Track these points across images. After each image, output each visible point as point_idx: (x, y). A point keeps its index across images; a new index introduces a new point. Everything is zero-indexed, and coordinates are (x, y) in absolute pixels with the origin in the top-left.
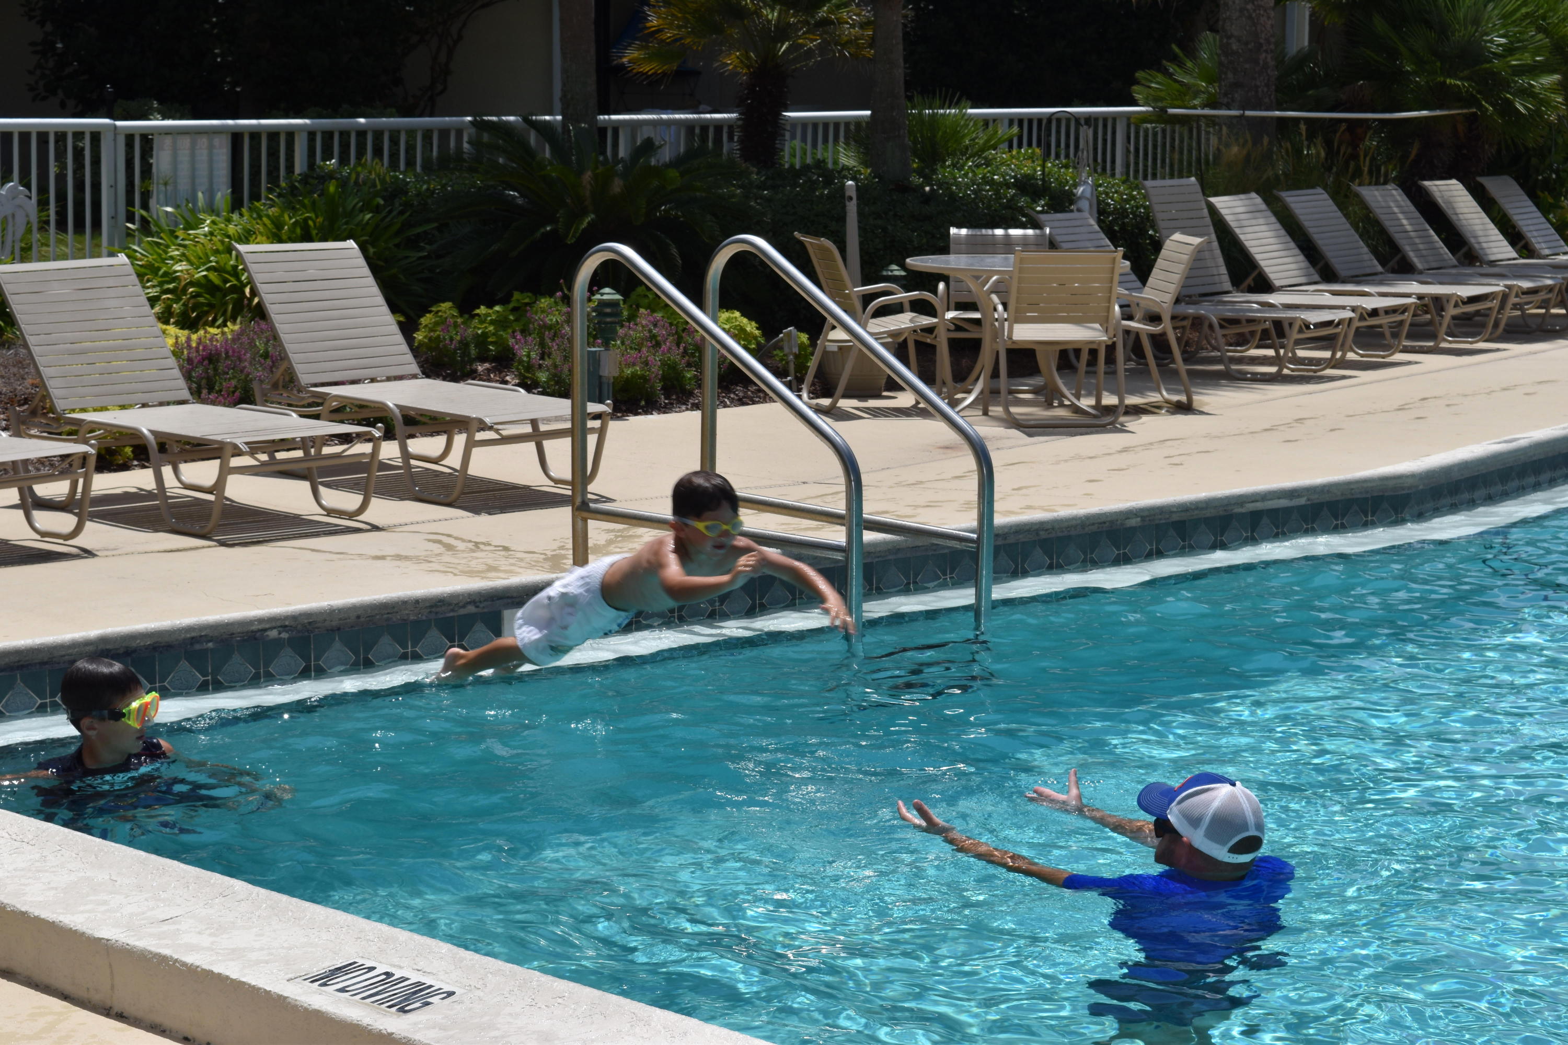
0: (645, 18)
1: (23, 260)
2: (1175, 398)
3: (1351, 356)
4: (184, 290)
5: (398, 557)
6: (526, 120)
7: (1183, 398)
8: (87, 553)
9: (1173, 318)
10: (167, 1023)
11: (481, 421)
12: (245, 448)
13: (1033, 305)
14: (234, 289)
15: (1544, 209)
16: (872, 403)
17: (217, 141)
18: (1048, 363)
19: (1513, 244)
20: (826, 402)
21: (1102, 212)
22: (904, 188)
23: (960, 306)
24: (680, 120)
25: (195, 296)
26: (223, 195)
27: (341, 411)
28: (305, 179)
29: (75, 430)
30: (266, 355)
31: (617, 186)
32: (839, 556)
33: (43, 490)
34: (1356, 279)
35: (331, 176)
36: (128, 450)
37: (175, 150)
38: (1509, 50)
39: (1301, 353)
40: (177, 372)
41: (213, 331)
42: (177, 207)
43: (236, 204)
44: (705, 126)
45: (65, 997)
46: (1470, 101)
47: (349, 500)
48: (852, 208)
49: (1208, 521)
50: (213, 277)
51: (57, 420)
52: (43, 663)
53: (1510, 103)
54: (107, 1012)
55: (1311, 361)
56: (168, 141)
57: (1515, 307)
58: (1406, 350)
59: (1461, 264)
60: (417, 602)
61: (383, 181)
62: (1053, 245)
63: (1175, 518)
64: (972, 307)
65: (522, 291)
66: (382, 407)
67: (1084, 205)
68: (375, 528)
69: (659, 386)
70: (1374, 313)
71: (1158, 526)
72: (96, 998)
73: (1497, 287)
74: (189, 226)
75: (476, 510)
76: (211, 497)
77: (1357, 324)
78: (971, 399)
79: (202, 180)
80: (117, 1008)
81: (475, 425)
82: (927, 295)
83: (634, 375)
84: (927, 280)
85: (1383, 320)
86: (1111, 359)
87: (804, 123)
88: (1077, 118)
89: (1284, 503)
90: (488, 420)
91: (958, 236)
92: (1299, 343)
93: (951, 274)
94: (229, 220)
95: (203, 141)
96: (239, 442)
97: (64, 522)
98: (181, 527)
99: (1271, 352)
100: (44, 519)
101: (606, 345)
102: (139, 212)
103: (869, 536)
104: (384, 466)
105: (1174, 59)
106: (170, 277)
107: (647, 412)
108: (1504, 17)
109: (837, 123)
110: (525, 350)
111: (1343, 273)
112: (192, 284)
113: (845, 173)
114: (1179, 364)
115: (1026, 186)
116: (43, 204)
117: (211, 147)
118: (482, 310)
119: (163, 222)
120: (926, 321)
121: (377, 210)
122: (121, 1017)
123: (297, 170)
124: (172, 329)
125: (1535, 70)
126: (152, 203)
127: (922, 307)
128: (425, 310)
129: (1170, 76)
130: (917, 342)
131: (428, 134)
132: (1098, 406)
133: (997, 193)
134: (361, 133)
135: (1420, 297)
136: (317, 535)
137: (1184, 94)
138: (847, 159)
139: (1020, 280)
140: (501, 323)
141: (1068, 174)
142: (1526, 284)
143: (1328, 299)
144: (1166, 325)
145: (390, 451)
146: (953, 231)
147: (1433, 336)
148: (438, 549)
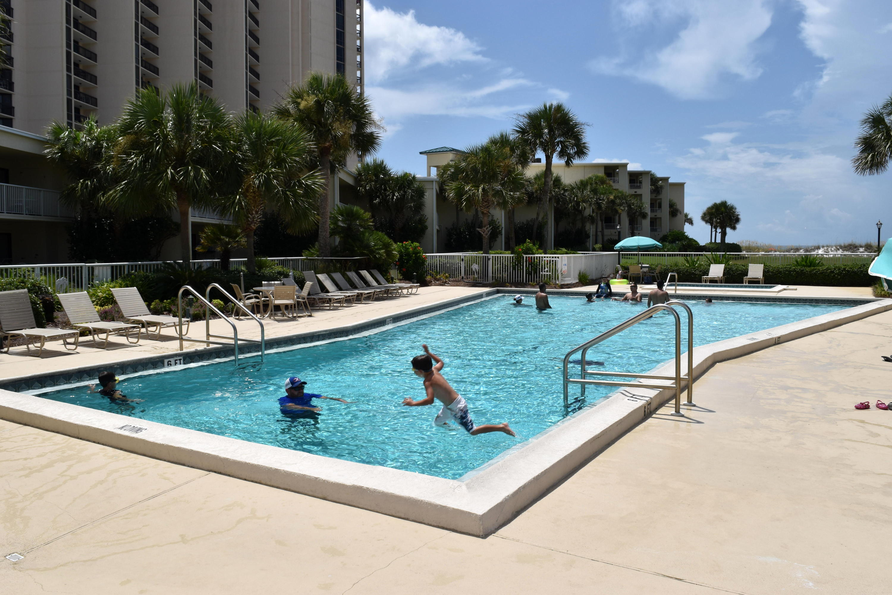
0: (200, 241)
1: (65, 293)
2: (308, 314)
3: (344, 305)
4: (101, 299)
5: (145, 351)
6: (174, 262)
7: (310, 314)
8: (78, 353)
9: (307, 299)
10: (90, 439)
11: (162, 323)
12: (112, 330)
13: (279, 296)
14: (112, 298)
15: (383, 276)
16: (247, 317)
17: (108, 268)
18: (283, 308)
19: (377, 283)
20: (237, 317)
21: (295, 278)
22: (254, 274)
23: (265, 297)
24: (209, 262)
25: (103, 300)
26: (109, 279)
27: (134, 322)
28: (127, 275)
29: (76, 328)
30: (118, 311)
31: (193, 275)
32: (233, 346)
33: (69, 340)
34: (346, 290)
35: (133, 274)
36: (88, 332)
37: (99, 270)
38: (375, 245)
39: (335, 305)
40: (97, 315)
41: (106, 307)
42: (99, 281)
43: (112, 280)
44: (213, 262)
45: (69, 436)
46: (367, 255)
47: (135, 340)
48: (242, 278)
49: (309, 337)
50: (107, 296)
51: (72, 326)
52: (66, 374)
53: (375, 256)
54: (78, 438)
55: (337, 306)
56: (97, 268)
57: (376, 295)
58: (355, 303)
59: (367, 286)
60: (146, 359)
61: (143, 275)
62: (283, 284)
63: (303, 336)
64: (267, 297)
65: (174, 297)
66: (142, 321)
67: (291, 277)
68: (140, 346)
69: (202, 315)
70: (349, 296)
71: (299, 338)
72: (76, 436)
73: (373, 291)
74: (102, 285)
75: (162, 341)
76: (105, 341)
77: (345, 299)
78: (267, 315)
79: (105, 276)
80: (80, 437)
81: (161, 324)
82: (257, 295)
83: (197, 313)
84: (258, 292)
85: (351, 298)
86: (295, 307)
87: (234, 261)
88: (289, 260)
89: (324, 333)
90: (164, 323)
91: (265, 284)
92: (334, 303)
93: (263, 291)
94: (110, 284)
95: (105, 268)
96: (110, 329)
97: (73, 347)
98: (98, 347)
99: (329, 305)
100: (69, 347)
101: (191, 307)
102: (91, 283)
103: (239, 342)
104: (142, 333)
105: (310, 248)
106: (98, 296)
107: (200, 320)
108: (374, 239)
109: (241, 261)
110: (174, 309)
111: (343, 289)
112: (102, 297)
113: (242, 271)
114: (309, 308)
115: (280, 273)
116: (70, 281)
117: (107, 269)
118: (165, 301)
119: (96, 285)
120: (258, 300)
121: (142, 281)
122: (81, 439)
123: (126, 273)
124: (98, 307)
125: (380, 249)
126: (94, 281)
127: (256, 298)
128: (153, 301)
129: (310, 251)
130: (256, 305)
131: (154, 265)
132: (293, 316)
133: (273, 275)
134: (140, 265)
135: (358, 293)
136: (128, 347)
137: (312, 255)
138: (243, 268)
139: (276, 292)
140: (169, 303)
141: (288, 271)
142: (378, 290)
143: (340, 294)
144: (306, 300)
145: (143, 330)
146: (263, 282)
147: (360, 301)
148: (153, 349)
